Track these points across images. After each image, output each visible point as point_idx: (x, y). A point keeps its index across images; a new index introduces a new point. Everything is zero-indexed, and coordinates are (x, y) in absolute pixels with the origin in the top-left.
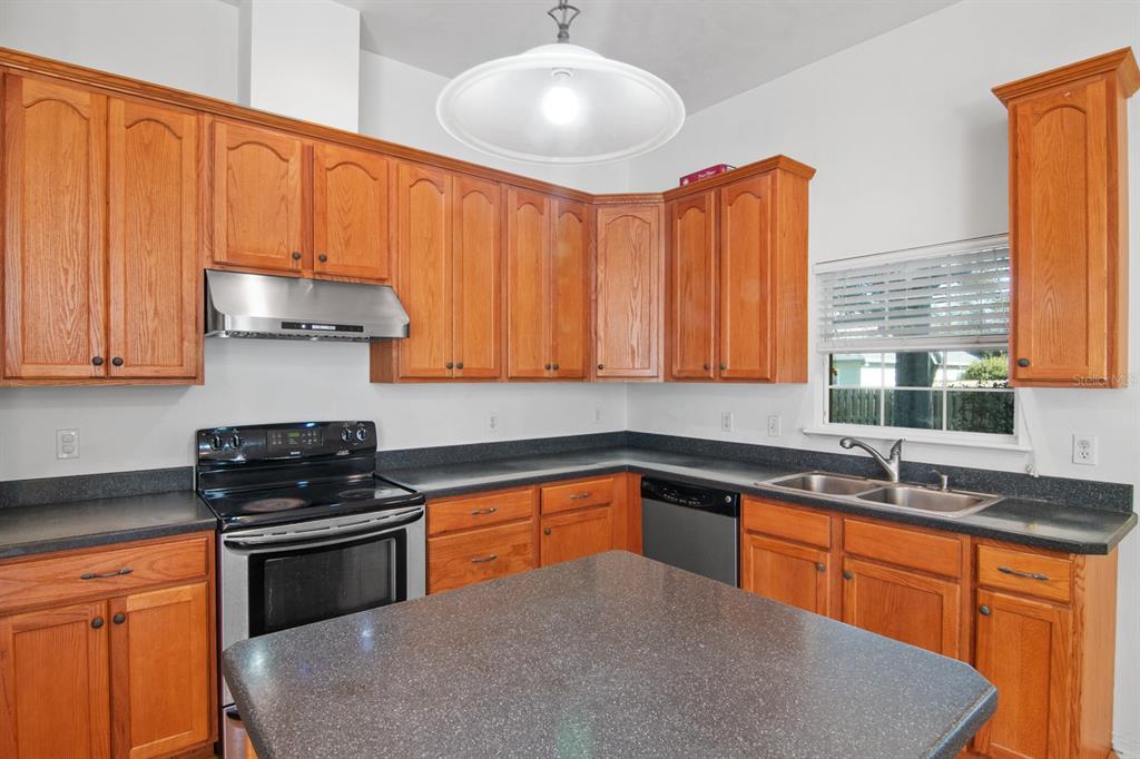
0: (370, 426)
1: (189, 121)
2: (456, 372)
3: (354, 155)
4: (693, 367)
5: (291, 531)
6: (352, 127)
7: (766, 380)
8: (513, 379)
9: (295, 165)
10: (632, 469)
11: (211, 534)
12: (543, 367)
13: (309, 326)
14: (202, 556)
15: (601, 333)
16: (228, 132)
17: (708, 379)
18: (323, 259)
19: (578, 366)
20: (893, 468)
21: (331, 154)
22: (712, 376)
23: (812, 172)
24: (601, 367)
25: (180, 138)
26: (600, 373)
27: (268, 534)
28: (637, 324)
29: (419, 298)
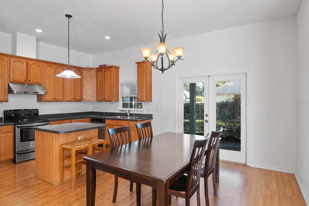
0: (37, 110)
1: (6, 58)
2: (54, 100)
3: (35, 62)
4: (101, 99)
5: (27, 125)
6: (35, 58)
7: (110, 101)
8: (66, 101)
9: (25, 65)
10: (89, 117)
11: (13, 126)
12: (72, 99)
13: (29, 93)
14: (12, 129)
15: (84, 93)
16: (13, 60)
17: (103, 101)
18: (30, 81)
19: (79, 99)
20: (128, 114)
21: (31, 62)
22: (103, 100)
23: (119, 68)
24: (84, 99)
25: (5, 61)
26: (84, 100)
27: (23, 125)
28: (91, 91)
29: (47, 87)
